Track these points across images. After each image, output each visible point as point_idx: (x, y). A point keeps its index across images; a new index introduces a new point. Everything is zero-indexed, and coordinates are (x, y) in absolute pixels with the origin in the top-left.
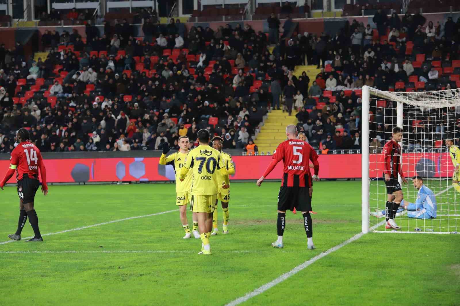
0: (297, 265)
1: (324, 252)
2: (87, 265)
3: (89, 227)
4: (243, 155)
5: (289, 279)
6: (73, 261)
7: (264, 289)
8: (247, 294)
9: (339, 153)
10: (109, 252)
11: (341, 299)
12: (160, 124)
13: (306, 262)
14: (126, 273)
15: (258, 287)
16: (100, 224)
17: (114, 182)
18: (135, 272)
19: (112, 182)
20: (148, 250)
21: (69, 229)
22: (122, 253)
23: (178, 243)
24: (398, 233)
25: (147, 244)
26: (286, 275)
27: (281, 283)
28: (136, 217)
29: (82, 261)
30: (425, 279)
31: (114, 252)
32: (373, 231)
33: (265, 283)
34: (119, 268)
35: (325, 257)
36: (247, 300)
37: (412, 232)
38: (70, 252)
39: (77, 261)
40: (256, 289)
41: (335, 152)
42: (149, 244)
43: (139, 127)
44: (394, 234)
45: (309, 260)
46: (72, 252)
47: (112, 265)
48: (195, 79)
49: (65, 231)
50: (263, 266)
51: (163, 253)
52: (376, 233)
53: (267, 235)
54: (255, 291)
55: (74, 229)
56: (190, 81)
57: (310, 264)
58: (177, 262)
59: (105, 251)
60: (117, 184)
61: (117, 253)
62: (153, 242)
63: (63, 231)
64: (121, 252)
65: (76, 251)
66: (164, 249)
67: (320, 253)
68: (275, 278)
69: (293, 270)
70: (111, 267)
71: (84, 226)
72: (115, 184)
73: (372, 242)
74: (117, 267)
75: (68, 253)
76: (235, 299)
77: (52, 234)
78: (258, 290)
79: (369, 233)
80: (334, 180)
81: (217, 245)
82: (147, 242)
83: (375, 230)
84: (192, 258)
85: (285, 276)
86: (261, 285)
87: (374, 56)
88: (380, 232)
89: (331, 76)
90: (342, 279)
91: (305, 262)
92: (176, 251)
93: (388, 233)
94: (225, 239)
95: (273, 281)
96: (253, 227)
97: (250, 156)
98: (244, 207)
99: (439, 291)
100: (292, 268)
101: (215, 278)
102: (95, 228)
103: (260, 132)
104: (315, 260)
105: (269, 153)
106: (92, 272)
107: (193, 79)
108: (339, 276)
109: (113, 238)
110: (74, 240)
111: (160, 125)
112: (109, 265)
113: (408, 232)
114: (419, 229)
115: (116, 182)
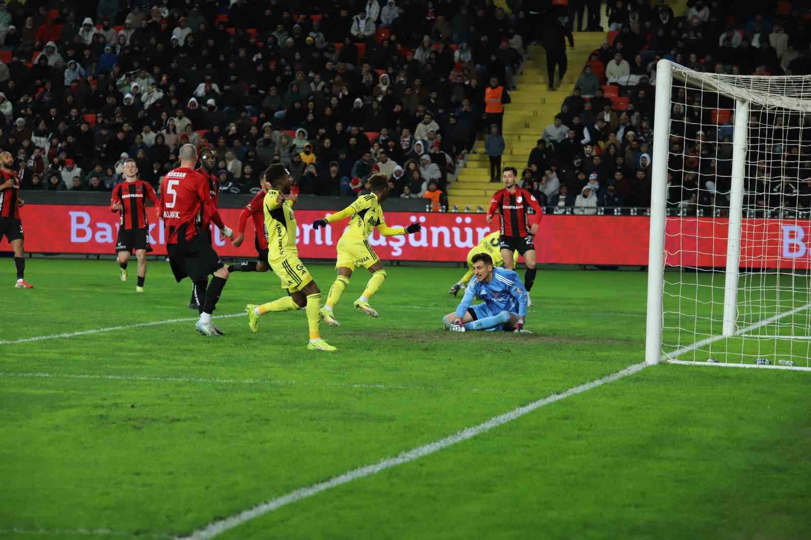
0: (495, 415)
1: (558, 393)
2: (69, 398)
3: (87, 332)
4: (427, 210)
5: (475, 438)
6: (40, 392)
7: (420, 454)
8: (384, 461)
9: (626, 213)
10: (118, 378)
11: (573, 476)
12: (260, 142)
13: (517, 409)
14: (145, 416)
15: (408, 450)
16: (111, 329)
17: (160, 257)
18: (164, 415)
19: (154, 257)
20: (200, 378)
21: (45, 334)
22: (145, 381)
23: (264, 367)
24: (720, 367)
25: (199, 367)
26: (471, 432)
27: (456, 445)
28: (188, 319)
29: (60, 392)
30: (752, 449)
31: (129, 378)
32: (668, 361)
33: (423, 444)
34: (133, 406)
35: (559, 402)
36: (380, 472)
37: (748, 366)
38: (38, 375)
39: (48, 392)
40: (404, 452)
41: (617, 211)
42: (204, 368)
43: (216, 147)
44: (712, 367)
45: (523, 405)
46: (42, 375)
47: (119, 401)
48: (337, 52)
49: (37, 338)
50: (428, 414)
51: (228, 384)
52: (675, 364)
53: (450, 359)
54: (400, 456)
55: (57, 336)
56: (327, 55)
57: (524, 413)
58: (254, 399)
59: (110, 377)
60: (165, 260)
61: (136, 380)
62: (214, 364)
63: (33, 339)
64: (142, 378)
65: (50, 373)
66: (231, 377)
67: (551, 395)
68: (447, 436)
69: (486, 423)
70: (116, 405)
71: (78, 331)
72: (161, 260)
73: (662, 380)
74: (129, 405)
75: (33, 378)
76: (357, 468)
77: (8, 342)
78: (408, 455)
79: (661, 363)
80: (613, 268)
81: (343, 374)
82: (202, 364)
83: (672, 358)
84: (286, 395)
85: (469, 433)
86: (416, 446)
87: (710, 16)
88: (683, 363)
89: (618, 56)
90: (582, 442)
91: (515, 409)
92: (257, 381)
93: (699, 366)
94: (362, 364)
95: (442, 441)
96: (425, 345)
97: (442, 212)
98: (417, 311)
99: (779, 470)
100: (486, 417)
101: (325, 431)
102: (101, 334)
103: (465, 166)
104: (536, 407)
105: (480, 209)
106: (73, 412)
107: (332, 52)
108: (579, 437)
109: (131, 354)
110: (52, 354)
111: (261, 144)
112: (113, 401)
113: (741, 365)
114: (764, 361)
115: (164, 257)
